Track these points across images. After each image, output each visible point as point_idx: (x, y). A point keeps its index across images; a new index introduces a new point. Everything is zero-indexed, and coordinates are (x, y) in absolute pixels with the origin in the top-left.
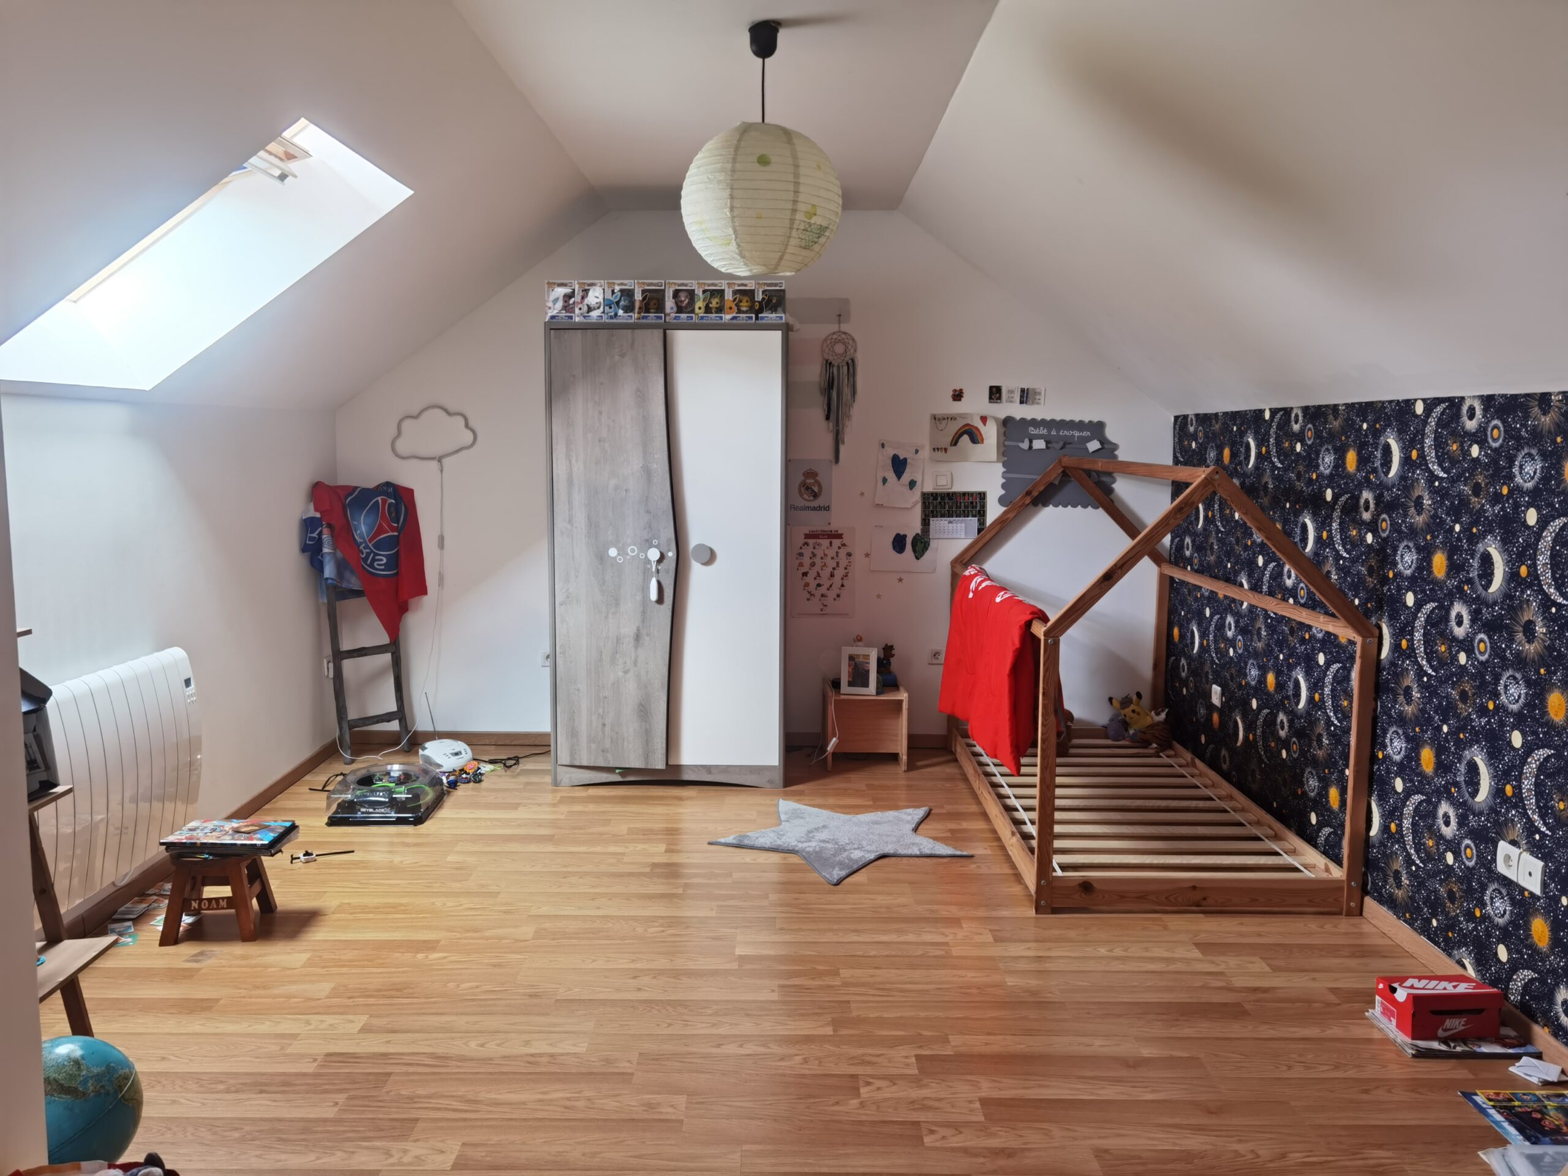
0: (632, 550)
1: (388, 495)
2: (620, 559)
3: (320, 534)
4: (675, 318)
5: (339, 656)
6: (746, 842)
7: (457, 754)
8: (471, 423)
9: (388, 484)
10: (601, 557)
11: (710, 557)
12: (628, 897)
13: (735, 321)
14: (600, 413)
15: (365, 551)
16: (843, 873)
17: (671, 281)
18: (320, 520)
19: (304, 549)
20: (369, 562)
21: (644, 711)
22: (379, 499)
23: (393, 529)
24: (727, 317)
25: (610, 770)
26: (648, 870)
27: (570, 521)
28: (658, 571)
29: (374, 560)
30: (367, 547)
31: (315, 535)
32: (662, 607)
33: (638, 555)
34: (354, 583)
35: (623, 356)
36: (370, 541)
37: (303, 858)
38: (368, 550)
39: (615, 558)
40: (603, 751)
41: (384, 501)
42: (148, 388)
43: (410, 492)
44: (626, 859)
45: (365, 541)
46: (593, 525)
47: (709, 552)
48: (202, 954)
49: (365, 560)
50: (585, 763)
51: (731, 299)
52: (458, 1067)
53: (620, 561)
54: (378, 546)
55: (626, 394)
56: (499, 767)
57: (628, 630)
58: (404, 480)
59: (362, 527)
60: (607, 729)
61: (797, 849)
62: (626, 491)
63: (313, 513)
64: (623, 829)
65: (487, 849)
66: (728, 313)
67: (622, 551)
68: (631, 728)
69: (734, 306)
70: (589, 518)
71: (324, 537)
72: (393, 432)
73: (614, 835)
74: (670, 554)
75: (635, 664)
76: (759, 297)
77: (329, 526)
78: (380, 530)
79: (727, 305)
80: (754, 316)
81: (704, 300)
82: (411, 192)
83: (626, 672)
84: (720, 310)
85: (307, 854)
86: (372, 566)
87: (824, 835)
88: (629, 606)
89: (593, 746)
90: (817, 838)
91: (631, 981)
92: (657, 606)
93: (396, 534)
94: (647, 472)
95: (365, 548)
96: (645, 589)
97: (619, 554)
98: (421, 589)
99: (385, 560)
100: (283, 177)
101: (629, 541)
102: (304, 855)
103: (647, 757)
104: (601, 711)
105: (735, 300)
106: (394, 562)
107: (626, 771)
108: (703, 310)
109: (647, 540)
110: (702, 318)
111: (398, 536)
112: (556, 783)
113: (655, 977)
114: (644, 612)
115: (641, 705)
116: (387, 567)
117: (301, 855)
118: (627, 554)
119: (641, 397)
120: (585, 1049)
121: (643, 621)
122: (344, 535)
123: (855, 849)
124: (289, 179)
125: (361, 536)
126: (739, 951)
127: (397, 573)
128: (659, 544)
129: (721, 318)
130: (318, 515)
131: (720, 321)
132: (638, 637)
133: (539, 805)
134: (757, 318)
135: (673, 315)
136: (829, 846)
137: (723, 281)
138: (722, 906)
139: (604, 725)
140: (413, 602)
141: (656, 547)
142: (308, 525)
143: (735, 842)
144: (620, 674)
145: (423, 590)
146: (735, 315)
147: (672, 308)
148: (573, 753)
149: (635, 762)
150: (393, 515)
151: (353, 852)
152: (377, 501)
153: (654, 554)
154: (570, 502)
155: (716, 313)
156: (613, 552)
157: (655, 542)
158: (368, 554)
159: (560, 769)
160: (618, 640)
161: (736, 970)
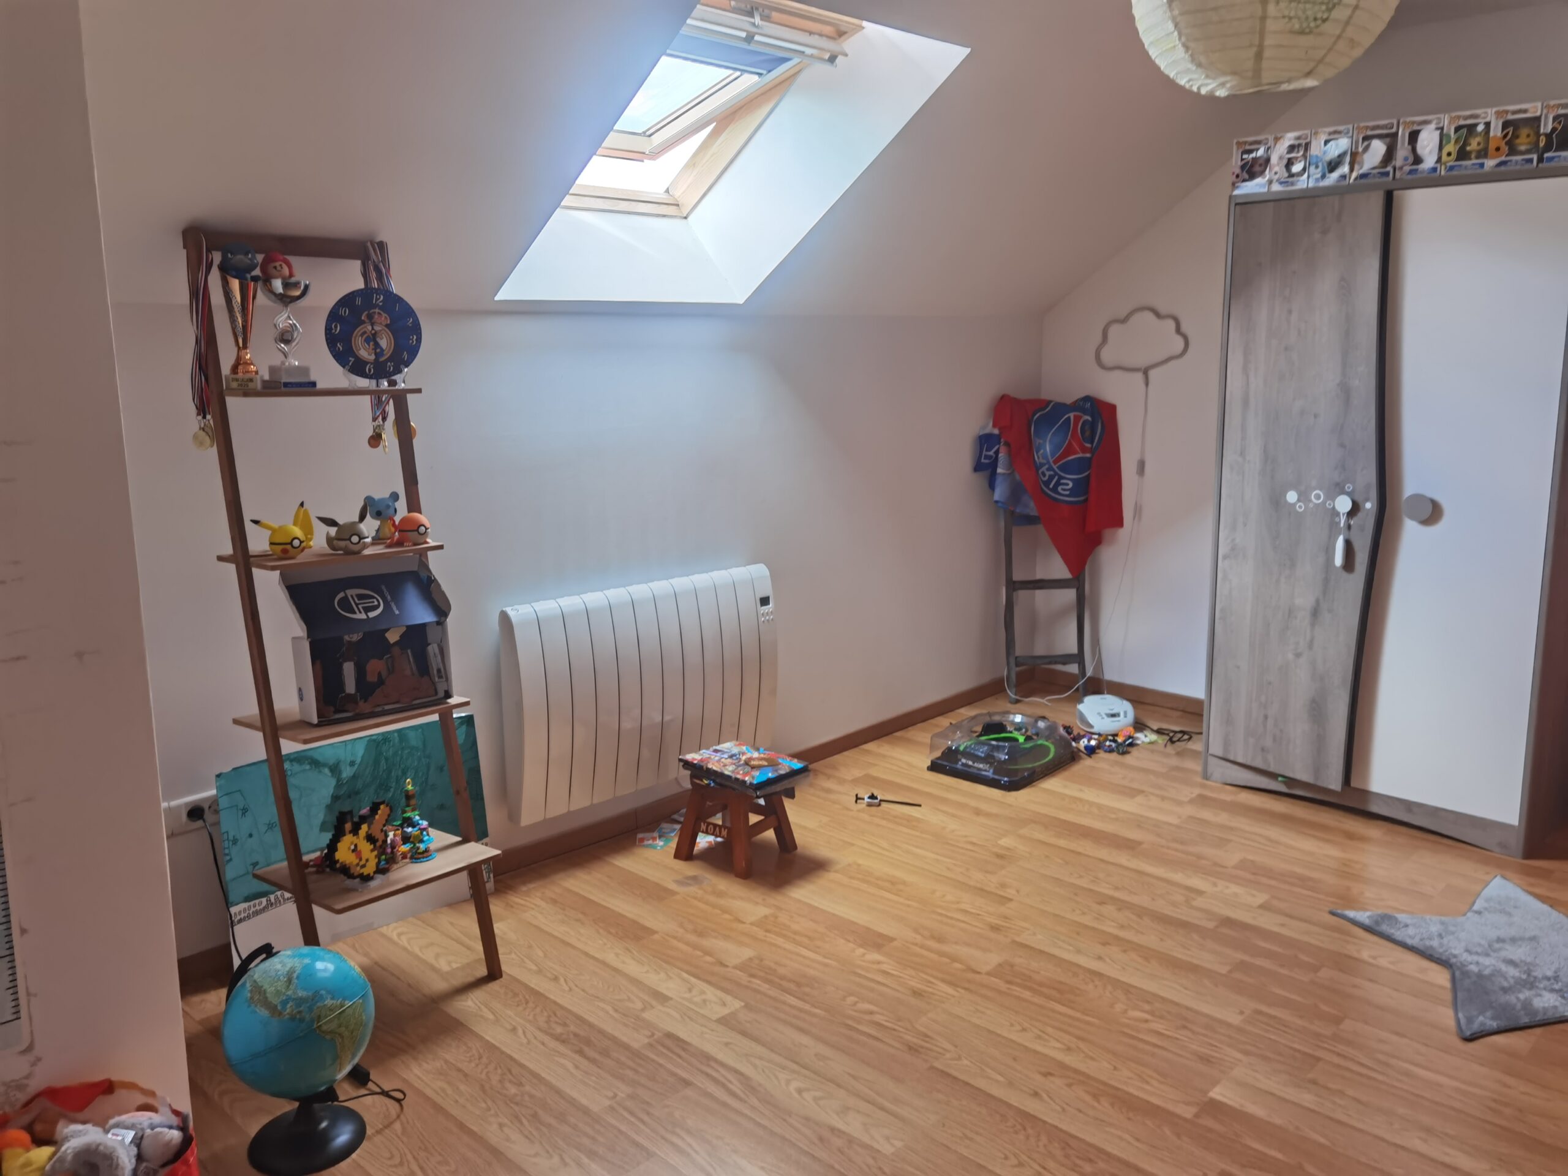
0: (1317, 496)
1: (1085, 411)
2: (1300, 507)
3: (997, 453)
4: (1411, 172)
5: (1013, 586)
6: (1385, 928)
7: (1113, 716)
8: (1184, 328)
9: (1087, 399)
10: (1276, 501)
11: (1432, 513)
12: (1147, 954)
13: (1503, 168)
14: (1290, 312)
15: (1048, 473)
16: (1494, 1024)
17: (1409, 119)
18: (999, 437)
19: (978, 467)
20: (1051, 486)
21: (1317, 710)
22: (1072, 415)
23: (1084, 450)
24: (1490, 163)
25: (1273, 776)
26: (1211, 925)
27: (1241, 453)
28: (1349, 527)
29: (1058, 484)
30: (1050, 469)
31: (991, 453)
32: (1351, 576)
33: (1324, 503)
34: (1032, 509)
35: (1325, 232)
36: (1055, 462)
37: (867, 800)
38: (1052, 473)
39: (1294, 505)
40: (1263, 750)
41: (1077, 419)
42: (741, 301)
43: (1112, 409)
44: (1199, 902)
45: (1048, 462)
46: (1268, 458)
47: (1430, 507)
48: (695, 879)
49: (1047, 483)
50: (1240, 760)
51: (1499, 134)
52: (753, 1108)
53: (1300, 508)
54: (1065, 468)
55: (1326, 284)
56: (1161, 740)
57: (1304, 600)
58: (1108, 394)
59: (1047, 448)
60: (1270, 722)
61: (1453, 960)
62: (1316, 416)
63: (990, 429)
64: (1231, 857)
65: (1053, 840)
66: (1493, 158)
67: (1303, 497)
68: (1299, 730)
69: (1503, 144)
70: (1265, 450)
71: (1000, 455)
72: (1099, 338)
73: (1216, 864)
74: (1368, 505)
75: (1310, 645)
76: (1547, 126)
77: (1007, 444)
78: (1069, 451)
79: (1492, 146)
80: (1535, 157)
81: (1456, 142)
82: (968, 51)
83: (1298, 655)
84: (1483, 153)
85: (872, 797)
86: (1055, 490)
87: (1518, 953)
88: (1308, 569)
89: (1251, 740)
90: (1503, 954)
91: (1038, 1077)
92: (1345, 574)
93: (1088, 455)
94: (1345, 391)
95: (1048, 470)
96: (1330, 551)
97: (1299, 500)
98: (1118, 521)
99: (1071, 485)
100: (832, 59)
101: (1314, 483)
102: (869, 798)
103: (1317, 771)
104: (1263, 699)
105: (1505, 136)
106: (1083, 486)
107: (1290, 781)
108: (1454, 156)
109: (1337, 484)
110: (1451, 168)
111: (1090, 459)
112: (1206, 776)
113: (1069, 1085)
114: (1326, 581)
115: (1313, 701)
116: (1073, 492)
117: (866, 798)
118: (1310, 501)
119: (1346, 288)
120: (892, 1150)
121: (1325, 592)
122: (1023, 453)
123: (1552, 991)
124: (840, 59)
125: (1045, 456)
126: (1217, 1093)
127: (1086, 501)
128: (1353, 491)
129: (1482, 165)
130: (996, 431)
131: (1479, 171)
132: (1315, 613)
133: (1163, 798)
134: (1540, 160)
135: (1407, 168)
136: (1512, 972)
137: (1489, 111)
138: (1260, 1013)
139: (1266, 717)
140: (1107, 533)
141: (1348, 494)
142: (984, 441)
143: (1367, 922)
144: (1290, 656)
145: (1119, 522)
146: (1503, 158)
147: (1406, 159)
148: (1226, 744)
149: (1302, 774)
150: (1088, 433)
151: (920, 806)
152: (1069, 418)
153: (1343, 504)
154: (1243, 428)
155: (1477, 157)
156: (1292, 497)
157: (1349, 487)
158: (1051, 478)
159: (1212, 761)
160: (1291, 612)
161: (1185, 1120)
